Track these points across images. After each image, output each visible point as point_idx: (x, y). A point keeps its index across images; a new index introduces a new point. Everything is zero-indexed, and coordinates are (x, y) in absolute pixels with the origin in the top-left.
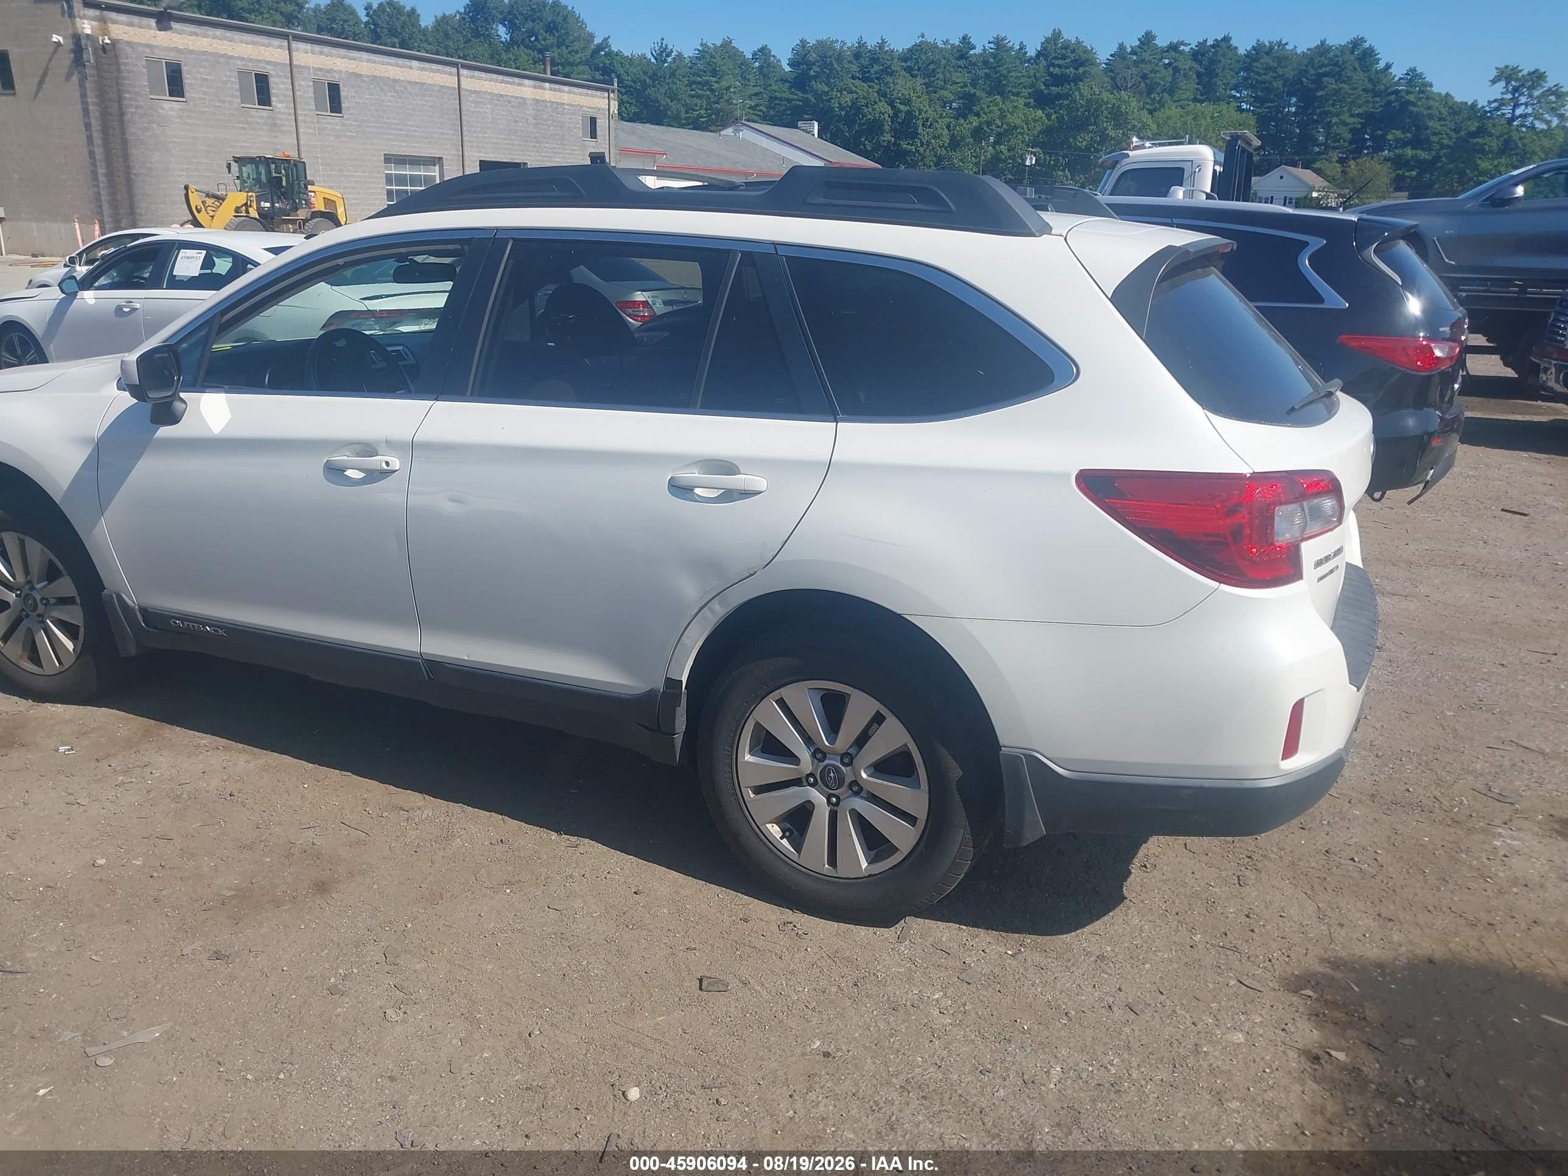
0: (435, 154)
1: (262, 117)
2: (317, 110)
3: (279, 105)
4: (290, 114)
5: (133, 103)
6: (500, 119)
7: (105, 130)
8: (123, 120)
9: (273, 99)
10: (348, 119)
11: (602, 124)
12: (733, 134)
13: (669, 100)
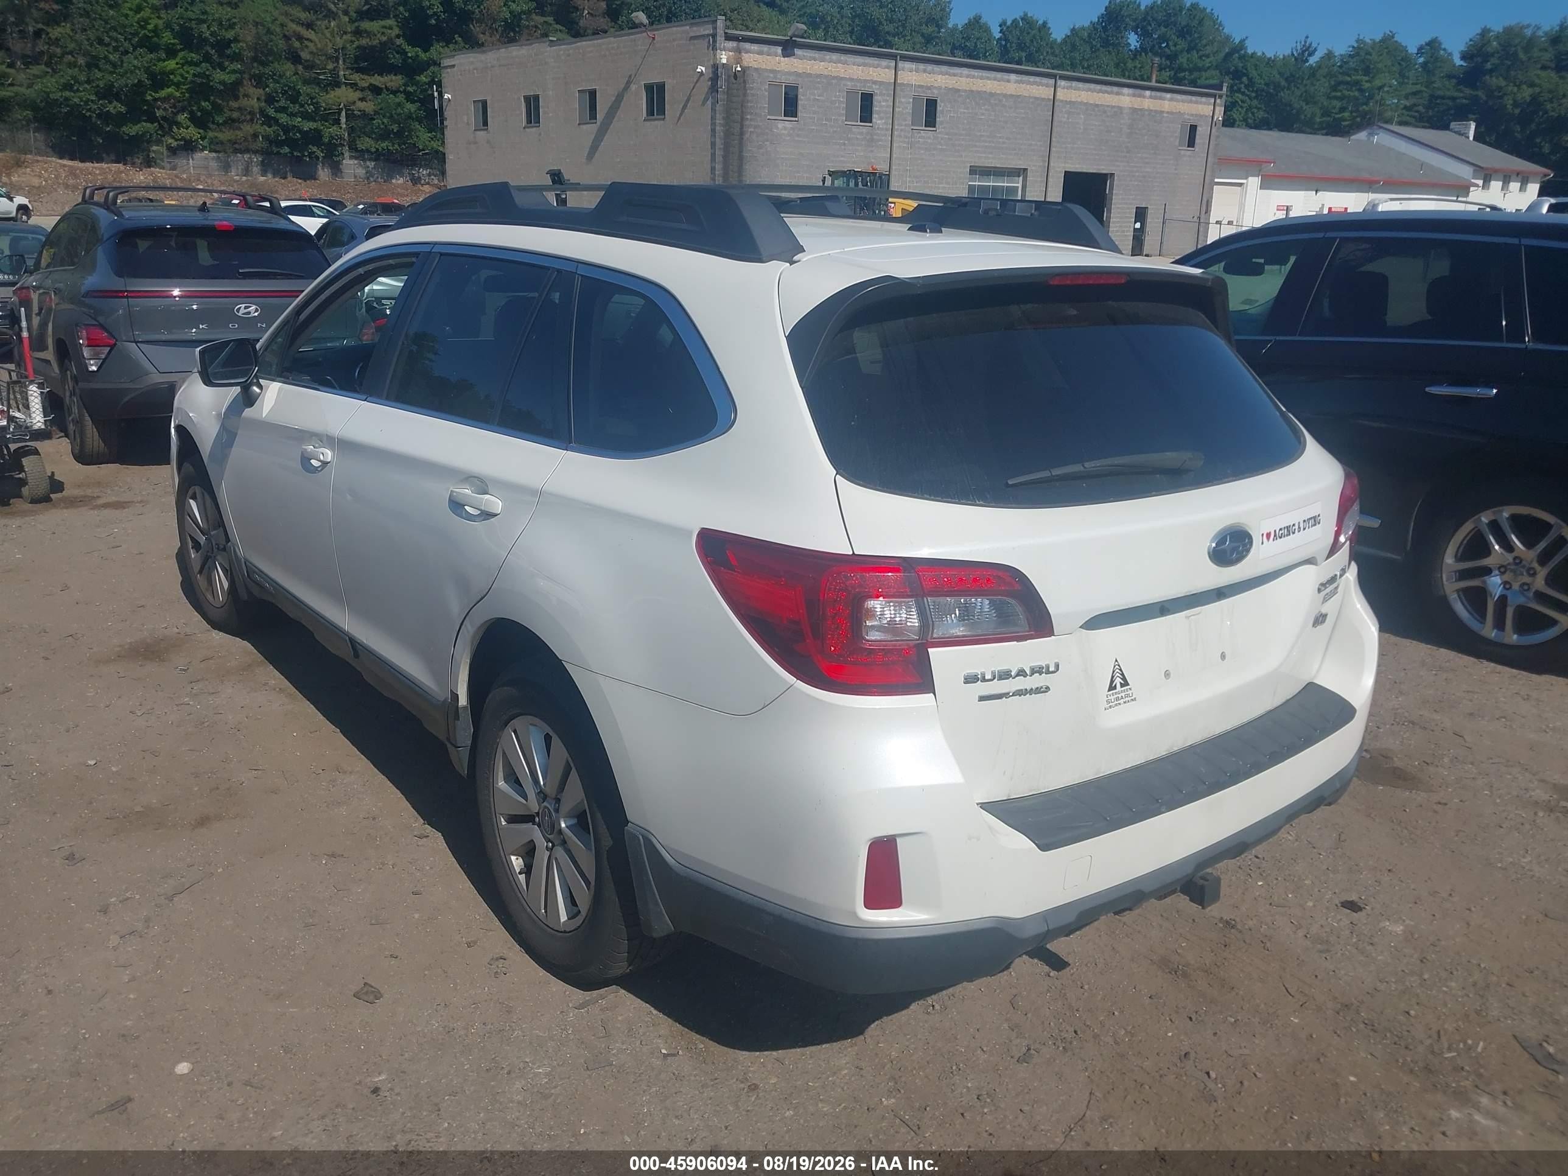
0: (1020, 165)
1: (862, 133)
2: (912, 125)
3: (879, 122)
4: (887, 130)
5: (752, 123)
6: (1092, 129)
7: (727, 147)
8: (742, 139)
9: (875, 116)
10: (940, 133)
11: (1202, 132)
12: (1366, 139)
13: (1304, 104)
